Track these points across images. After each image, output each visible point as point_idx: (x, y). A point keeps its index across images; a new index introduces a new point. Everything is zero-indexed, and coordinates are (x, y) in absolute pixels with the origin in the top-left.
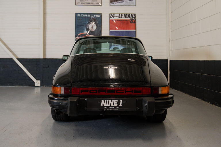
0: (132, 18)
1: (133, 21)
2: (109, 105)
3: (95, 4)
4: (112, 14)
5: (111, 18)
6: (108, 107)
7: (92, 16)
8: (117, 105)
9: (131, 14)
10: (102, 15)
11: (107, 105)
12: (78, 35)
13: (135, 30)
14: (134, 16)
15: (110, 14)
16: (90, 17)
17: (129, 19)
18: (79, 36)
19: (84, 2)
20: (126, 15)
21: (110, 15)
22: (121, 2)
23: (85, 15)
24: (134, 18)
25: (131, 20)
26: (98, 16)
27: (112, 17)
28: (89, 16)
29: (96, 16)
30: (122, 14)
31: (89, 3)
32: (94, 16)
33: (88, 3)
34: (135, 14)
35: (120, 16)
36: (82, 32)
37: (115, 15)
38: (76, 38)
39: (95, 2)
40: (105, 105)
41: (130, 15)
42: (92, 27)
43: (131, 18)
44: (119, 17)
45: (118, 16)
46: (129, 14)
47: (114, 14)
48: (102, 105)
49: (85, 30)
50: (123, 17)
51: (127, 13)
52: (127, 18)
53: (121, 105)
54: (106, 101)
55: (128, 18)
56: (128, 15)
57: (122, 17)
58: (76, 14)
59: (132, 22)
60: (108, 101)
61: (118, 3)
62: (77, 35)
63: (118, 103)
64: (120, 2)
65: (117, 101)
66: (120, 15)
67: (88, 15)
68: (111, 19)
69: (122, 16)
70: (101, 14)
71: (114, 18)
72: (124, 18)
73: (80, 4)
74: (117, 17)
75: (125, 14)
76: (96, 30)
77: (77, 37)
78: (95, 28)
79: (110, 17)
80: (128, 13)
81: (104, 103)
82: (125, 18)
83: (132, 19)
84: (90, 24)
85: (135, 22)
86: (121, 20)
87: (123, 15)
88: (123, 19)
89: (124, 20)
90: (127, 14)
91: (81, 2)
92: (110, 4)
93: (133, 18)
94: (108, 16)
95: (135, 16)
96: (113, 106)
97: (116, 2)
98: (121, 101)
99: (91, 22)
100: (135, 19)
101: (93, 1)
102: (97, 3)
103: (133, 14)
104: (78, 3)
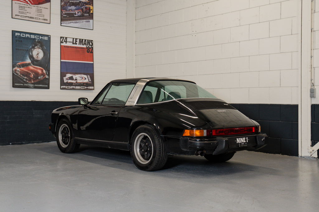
0: (88, 46)
1: (90, 50)
3: (40, 21)
4: (65, 38)
5: (63, 43)
7: (37, 37)
9: (88, 40)
10: (50, 37)
12: (18, 64)
13: (92, 63)
14: (91, 44)
15: (61, 38)
16: (35, 39)
17: (85, 46)
18: (20, 66)
19: (25, 15)
20: (81, 41)
21: (62, 39)
22: (75, 23)
23: (27, 35)
24: (91, 45)
25: (88, 49)
26: (46, 38)
27: (64, 41)
28: (33, 37)
29: (43, 38)
30: (76, 39)
31: (33, 18)
32: (39, 37)
33: (31, 18)
34: (92, 41)
35: (74, 42)
36: (23, 60)
37: (68, 40)
38: (14, 69)
39: (40, 18)
41: (87, 41)
42: (38, 54)
43: (87, 45)
44: (73, 43)
45: (72, 41)
46: (85, 40)
47: (66, 38)
49: (28, 57)
50: (78, 43)
52: (83, 45)
55: (84, 45)
56: (84, 40)
57: (76, 44)
58: (14, 32)
59: (88, 51)
61: (72, 22)
62: (15, 64)
64: (74, 21)
66: (75, 40)
67: (31, 35)
68: (62, 44)
69: (76, 41)
70: (49, 36)
71: (66, 43)
72: (79, 44)
73: (19, 17)
74: (70, 42)
75: (80, 39)
76: (42, 58)
77: (16, 68)
78: (41, 55)
79: (61, 42)
80: (84, 38)
82: (81, 45)
83: (89, 47)
84: (35, 50)
85: (92, 52)
86: (75, 47)
87: (78, 40)
88: (78, 46)
89: (79, 48)
90: (82, 40)
91: (20, 14)
92: (61, 23)
93: (89, 45)
94: (59, 40)
97: (69, 22)
99: (36, 47)
100: (93, 48)
101: (38, 15)
102: (44, 20)
103: (90, 40)
104: (16, 15)
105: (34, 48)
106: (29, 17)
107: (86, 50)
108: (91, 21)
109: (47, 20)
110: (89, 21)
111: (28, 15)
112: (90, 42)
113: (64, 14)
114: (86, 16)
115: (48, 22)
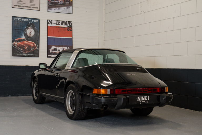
0: (69, 26)
1: (70, 29)
2: (142, 100)
3: (32, 9)
4: (50, 21)
5: (49, 24)
6: (142, 101)
7: (30, 20)
8: (146, 100)
9: (68, 22)
11: (141, 100)
12: (16, 40)
13: (72, 38)
14: (70, 24)
15: (48, 20)
16: (28, 22)
17: (66, 26)
18: (17, 41)
19: (21, 5)
20: (63, 22)
21: (48, 22)
22: (58, 9)
23: (23, 19)
24: (71, 25)
25: (68, 28)
26: (37, 21)
27: (50, 23)
28: (27, 20)
29: (34, 21)
31: (27, 7)
32: (32, 20)
33: (26, 7)
34: (72, 22)
35: (58, 23)
36: (20, 37)
37: (53, 22)
38: (13, 43)
39: (32, 6)
40: (140, 100)
41: (67, 22)
42: (30, 32)
43: (68, 25)
44: (57, 24)
45: (56, 23)
46: (66, 22)
47: (52, 20)
48: (138, 100)
49: (23, 35)
50: (60, 24)
52: (64, 25)
53: (149, 100)
54: (140, 97)
55: (65, 25)
56: (65, 22)
57: (59, 24)
58: (13, 17)
59: (68, 29)
60: (141, 97)
62: (14, 40)
63: (147, 98)
64: (57, 8)
65: (146, 97)
66: (58, 21)
67: (26, 19)
68: (49, 25)
69: (59, 23)
70: (39, 20)
71: (52, 24)
72: (61, 25)
73: (17, 7)
74: (54, 23)
75: (62, 21)
76: (34, 35)
77: (14, 42)
78: (33, 33)
79: (48, 23)
80: (65, 20)
81: (139, 99)
82: (63, 25)
84: (28, 29)
85: (71, 30)
86: (59, 27)
87: (61, 22)
88: (60, 26)
89: (61, 27)
90: (64, 21)
91: (18, 5)
92: (48, 10)
93: (69, 25)
94: (46, 22)
95: (72, 24)
96: (144, 101)
97: (54, 9)
98: (149, 97)
99: (29, 28)
100: (72, 27)
101: (31, 5)
102: (35, 8)
103: (70, 22)
104: (15, 5)
105: (27, 28)
106: (24, 6)
107: (67, 29)
108: (71, 7)
109: (37, 8)
110: (69, 8)
111: (23, 5)
112: (70, 23)
113: (50, 3)
114: (67, 4)
115: (38, 9)
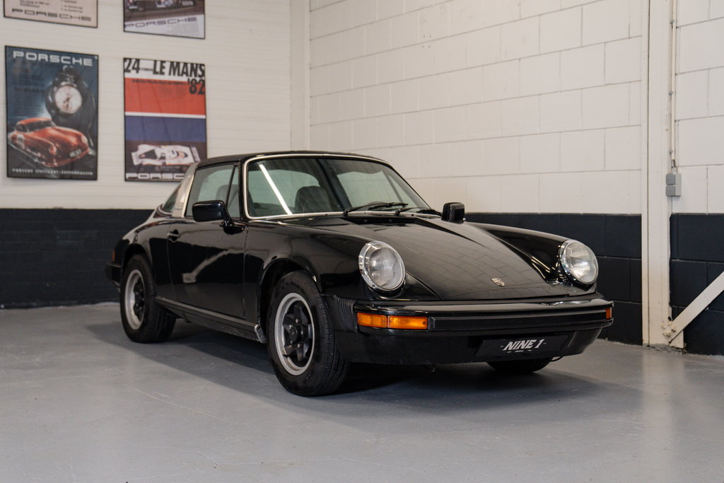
0: (193, 77)
1: (199, 87)
3: (73, 21)
4: (133, 61)
5: (129, 71)
7: (64, 60)
9: (192, 64)
10: (98, 61)
12: (19, 123)
13: (204, 117)
14: (199, 72)
15: (125, 60)
16: (60, 65)
17: (184, 79)
18: (23, 129)
19: (36, 10)
20: (175, 67)
21: (126, 64)
22: (160, 23)
23: (41, 56)
24: (200, 76)
25: (192, 84)
26: (88, 62)
27: (133, 68)
28: (55, 59)
29: (80, 61)
30: (162, 62)
31: (55, 15)
32: (71, 60)
33: (50, 15)
34: (203, 65)
35: (158, 69)
36: (34, 115)
37: (143, 64)
38: (11, 135)
39: (73, 14)
41: (189, 66)
42: (68, 99)
43: (191, 75)
44: (155, 72)
45: (152, 67)
46: (185, 64)
47: (138, 61)
49: (44, 107)
50: (166, 70)
51: (178, 61)
52: (179, 75)
55: (182, 75)
56: (182, 65)
57: (162, 73)
58: (9, 49)
59: (193, 89)
61: (151, 23)
62: (14, 125)
64: (155, 20)
66: (158, 64)
67: (51, 57)
68: (128, 75)
69: (162, 67)
70: (96, 57)
71: (137, 72)
72: (170, 74)
73: (22, 15)
74: (147, 70)
75: (172, 63)
76: (79, 110)
77: (15, 133)
78: (76, 102)
79: (126, 70)
80: (182, 59)
82: (174, 74)
83: (195, 80)
84: (61, 90)
85: (203, 92)
86: (160, 82)
87: (167, 65)
88: (167, 77)
89: (170, 83)
90: (178, 64)
91: (24, 8)
92: (124, 26)
93: (195, 76)
94: (119, 66)
95: (203, 73)
97: (144, 22)
99: (63, 84)
100: (204, 81)
101: (68, 8)
102: (82, 18)
104: (13, 10)
105: (57, 85)
106: (45, 14)
107: (188, 87)
108: (199, 18)
110: (195, 20)
111: (41, 9)
112: (197, 68)
113: (131, 5)
114: (186, 7)
115: (93, 23)
